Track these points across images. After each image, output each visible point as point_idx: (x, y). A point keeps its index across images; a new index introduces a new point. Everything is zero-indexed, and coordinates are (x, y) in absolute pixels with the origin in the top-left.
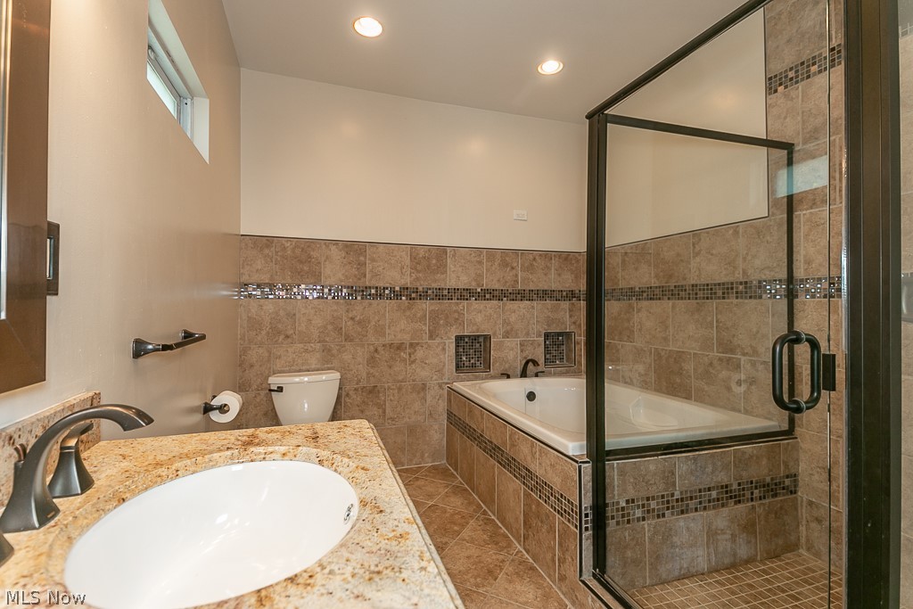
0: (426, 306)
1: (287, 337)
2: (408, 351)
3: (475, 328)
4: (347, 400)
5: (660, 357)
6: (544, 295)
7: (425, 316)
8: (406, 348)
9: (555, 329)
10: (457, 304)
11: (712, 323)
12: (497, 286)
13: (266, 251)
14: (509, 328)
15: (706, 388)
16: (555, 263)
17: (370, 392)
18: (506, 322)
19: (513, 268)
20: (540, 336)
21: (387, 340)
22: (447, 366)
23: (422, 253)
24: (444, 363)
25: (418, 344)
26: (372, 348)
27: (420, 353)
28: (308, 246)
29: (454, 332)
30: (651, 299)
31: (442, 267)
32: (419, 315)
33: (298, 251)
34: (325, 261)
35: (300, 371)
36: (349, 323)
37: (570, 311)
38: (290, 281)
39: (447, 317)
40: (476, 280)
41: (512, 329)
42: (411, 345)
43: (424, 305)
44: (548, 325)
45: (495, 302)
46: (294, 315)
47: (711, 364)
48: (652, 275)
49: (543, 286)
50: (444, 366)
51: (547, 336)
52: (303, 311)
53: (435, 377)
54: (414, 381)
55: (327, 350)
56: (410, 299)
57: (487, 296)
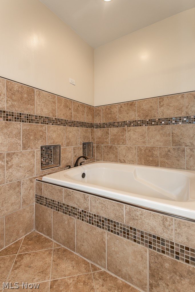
0: (20, 126)
2: (5, 159)
3: (52, 141)
5: (141, 150)
6: (82, 124)
7: (20, 133)
8: (4, 157)
9: (86, 141)
10: (42, 126)
11: (169, 134)
12: (63, 118)
14: (69, 141)
15: (166, 161)
16: (86, 110)
18: (67, 138)
19: (70, 109)
20: (81, 144)
22: (35, 166)
23: (16, 88)
24: (34, 165)
25: (13, 154)
27: (15, 160)
29: (40, 144)
30: (136, 126)
31: (31, 100)
32: (14, 133)
37: (91, 133)
39: (35, 134)
40: (52, 113)
41: (70, 142)
42: (8, 154)
43: (19, 126)
44: (84, 139)
45: (62, 127)
47: (169, 151)
48: (137, 116)
49: (82, 120)
50: (34, 166)
51: (84, 144)
53: (27, 175)
54: (10, 181)
56: (7, 120)
57: (58, 123)
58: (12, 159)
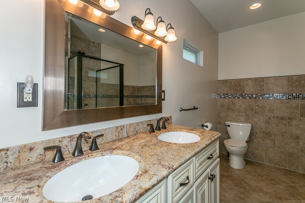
0: (298, 102)
1: (233, 110)
4: (256, 134)
7: (298, 106)
8: (286, 119)
13: (226, 84)
17: (267, 134)
21: (275, 115)
25: (293, 118)
26: (267, 117)
27: (294, 122)
28: (240, 81)
32: (293, 106)
33: (236, 83)
34: (246, 86)
35: (237, 121)
36: (256, 107)
38: (233, 93)
42: (289, 118)
46: (235, 103)
52: (238, 102)
54: (291, 134)
55: (247, 116)
56: (288, 99)
58: (292, 121)
